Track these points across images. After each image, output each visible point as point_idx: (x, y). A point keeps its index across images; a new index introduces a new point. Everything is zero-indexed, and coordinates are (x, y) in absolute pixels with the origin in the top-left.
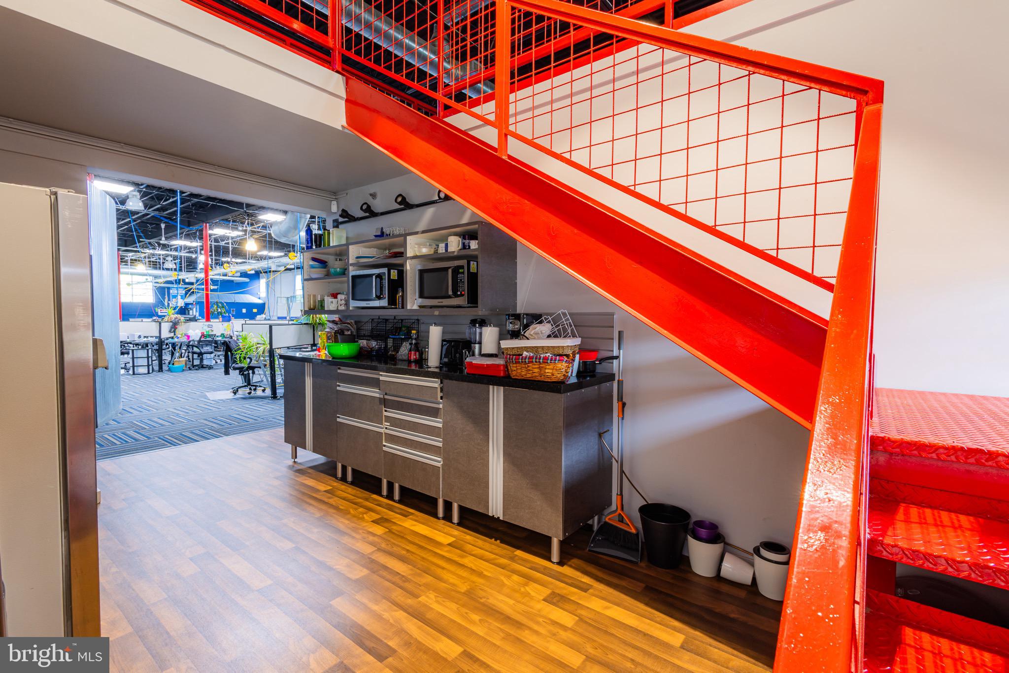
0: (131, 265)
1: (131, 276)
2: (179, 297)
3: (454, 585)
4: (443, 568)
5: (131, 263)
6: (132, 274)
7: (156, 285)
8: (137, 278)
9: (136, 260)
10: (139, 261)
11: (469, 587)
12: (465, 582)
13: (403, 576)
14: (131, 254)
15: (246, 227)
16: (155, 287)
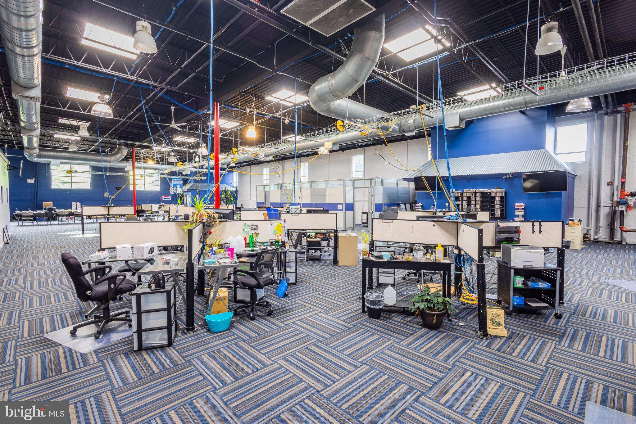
0: (143, 162)
1: (143, 170)
2: (178, 186)
5: (143, 159)
6: (144, 168)
7: (162, 176)
8: (148, 172)
9: (147, 157)
10: (149, 157)
14: (143, 150)
15: (253, 109)
16: (161, 178)
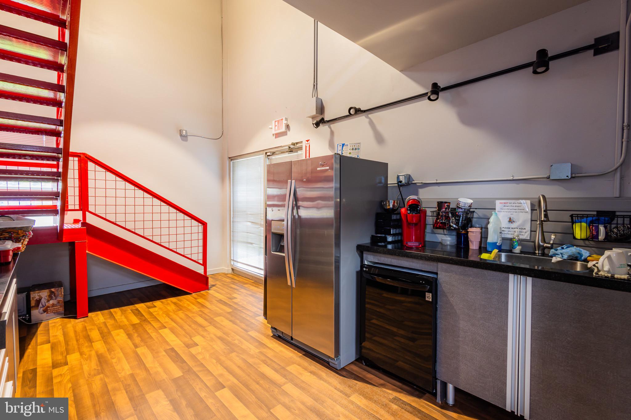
3: (238, 356)
4: (239, 367)
11: (230, 354)
12: (231, 357)
13: (265, 364)
